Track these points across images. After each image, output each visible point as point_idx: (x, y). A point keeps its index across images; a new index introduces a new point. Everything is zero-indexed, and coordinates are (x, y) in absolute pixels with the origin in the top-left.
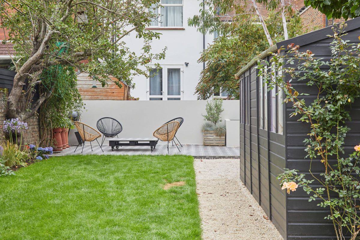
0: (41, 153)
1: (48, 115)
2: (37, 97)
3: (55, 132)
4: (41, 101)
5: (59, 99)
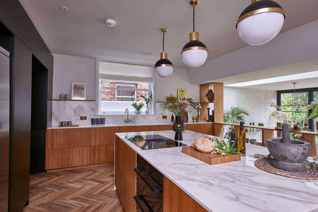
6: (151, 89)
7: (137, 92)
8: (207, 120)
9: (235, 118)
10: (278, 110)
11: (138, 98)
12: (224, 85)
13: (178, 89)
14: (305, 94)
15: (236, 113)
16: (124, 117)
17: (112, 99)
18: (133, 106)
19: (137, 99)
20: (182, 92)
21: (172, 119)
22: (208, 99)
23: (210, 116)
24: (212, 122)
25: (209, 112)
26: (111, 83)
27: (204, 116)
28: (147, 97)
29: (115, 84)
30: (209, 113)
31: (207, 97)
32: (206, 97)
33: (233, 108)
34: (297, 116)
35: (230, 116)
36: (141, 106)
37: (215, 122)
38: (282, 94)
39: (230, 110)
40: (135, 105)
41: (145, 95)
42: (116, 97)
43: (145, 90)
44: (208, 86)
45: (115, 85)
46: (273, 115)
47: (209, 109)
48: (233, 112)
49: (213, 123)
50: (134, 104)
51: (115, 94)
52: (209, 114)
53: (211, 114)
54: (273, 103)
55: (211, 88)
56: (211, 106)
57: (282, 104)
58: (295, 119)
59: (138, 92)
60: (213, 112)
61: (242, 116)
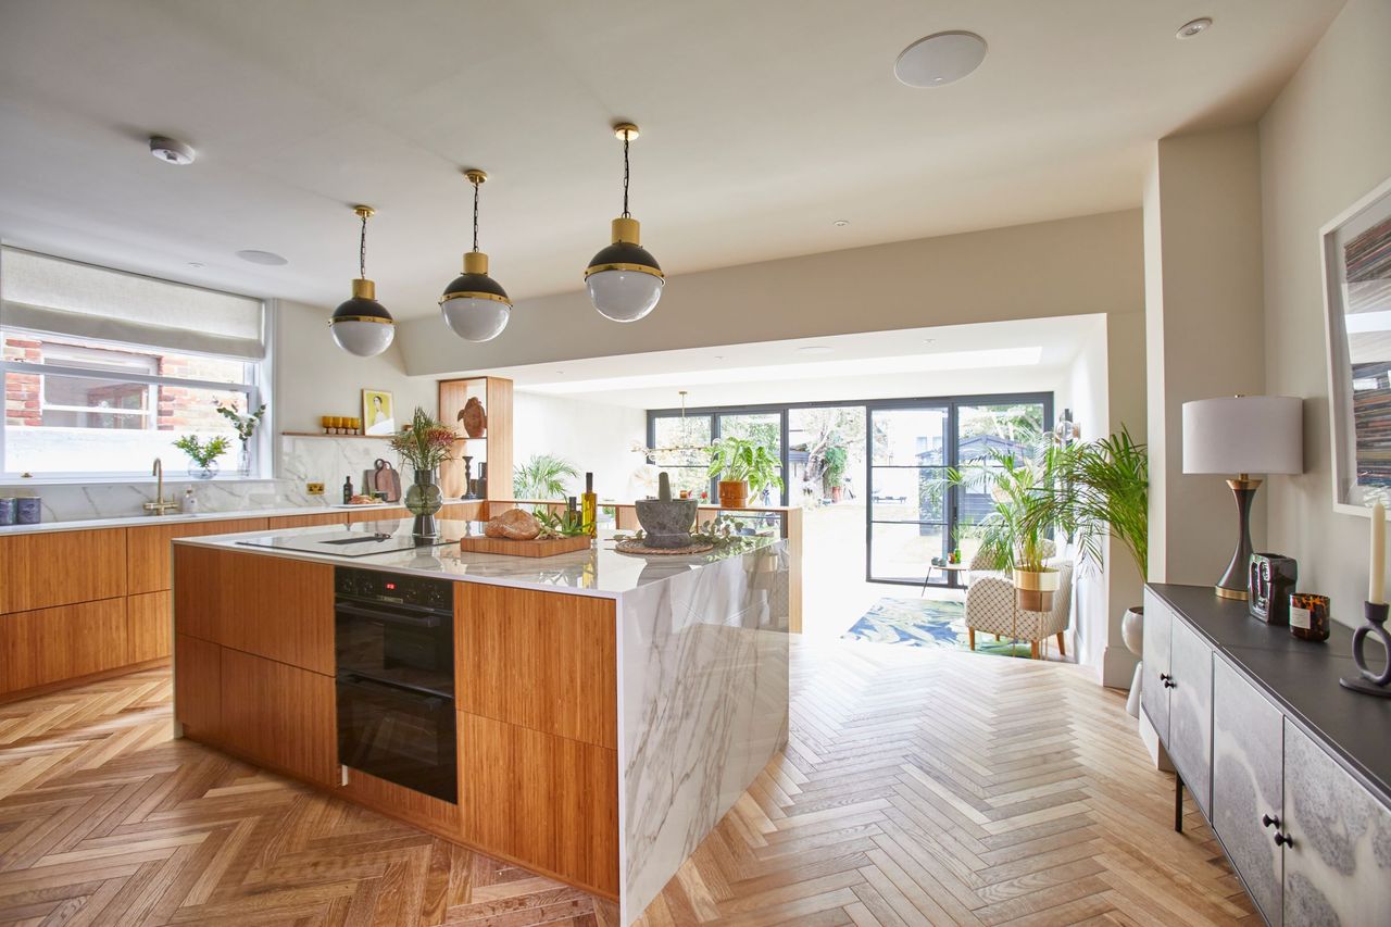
0: (825, 503)
1: (830, 478)
2: (822, 467)
3: (834, 489)
4: (825, 469)
5: (837, 468)
6: (257, 384)
7: (160, 391)
8: (464, 492)
9: (543, 487)
10: (649, 462)
11: (164, 417)
12: (516, 387)
13: (362, 391)
14: (706, 421)
15: (544, 469)
16: (139, 492)
17: (22, 420)
18: (183, 447)
19: (159, 421)
20: (378, 403)
21: (347, 492)
22: (465, 425)
23: (471, 484)
24: (479, 498)
25: (468, 467)
26: (7, 344)
27: (451, 482)
28: (243, 413)
29: (38, 350)
30: (470, 471)
31: (462, 420)
32: (459, 419)
33: (537, 455)
34: (689, 479)
35: (530, 480)
36: (217, 448)
37: (490, 499)
38: (657, 420)
39: (529, 463)
40: (189, 446)
41: (233, 406)
42: (44, 411)
43: (233, 388)
44: (465, 387)
45: (38, 354)
46: (637, 476)
47: (467, 459)
48: (538, 469)
49: (483, 503)
50: (185, 440)
51: (34, 396)
52: (468, 475)
53: (475, 475)
54: (639, 443)
55: (476, 391)
56: (476, 449)
57: (657, 446)
58: (686, 487)
59: (164, 393)
60: (485, 466)
61: (562, 481)
